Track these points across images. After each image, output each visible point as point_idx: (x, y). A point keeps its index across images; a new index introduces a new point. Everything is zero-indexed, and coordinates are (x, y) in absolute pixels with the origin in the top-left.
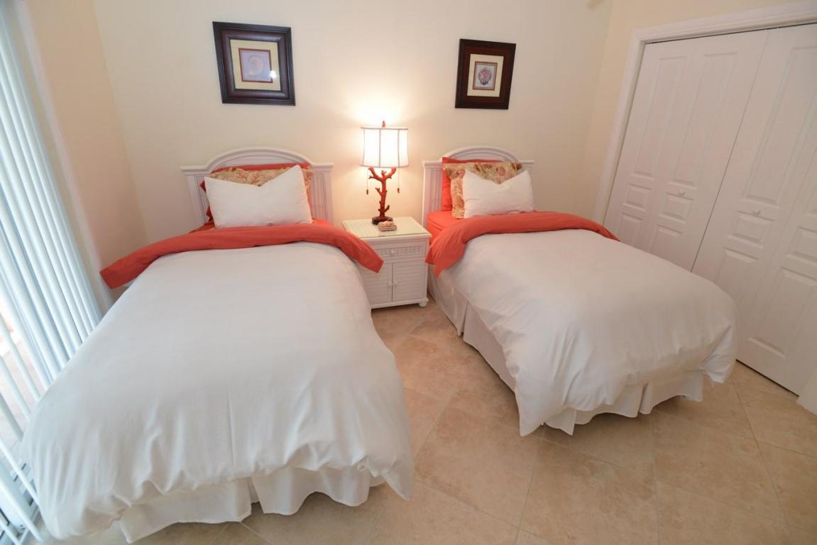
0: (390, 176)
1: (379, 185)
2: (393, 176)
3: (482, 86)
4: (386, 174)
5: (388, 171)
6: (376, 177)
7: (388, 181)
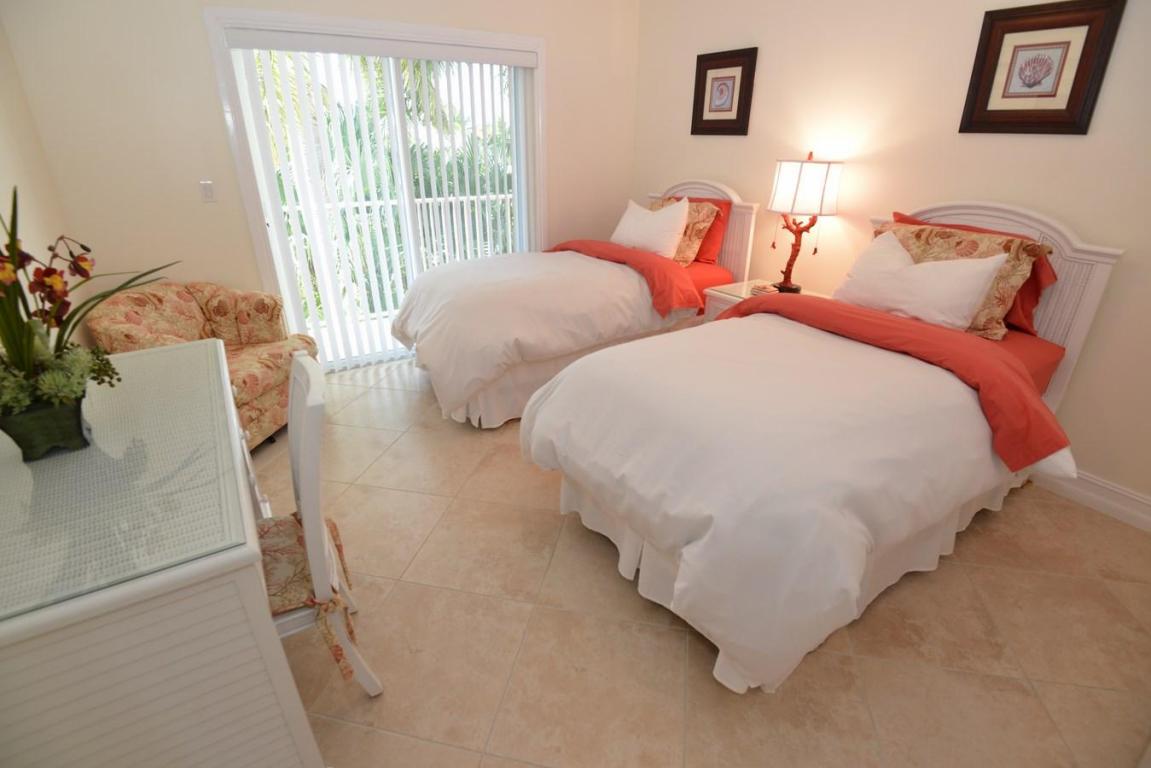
0: (807, 229)
1: (791, 238)
2: (812, 229)
3: (1026, 90)
4: (802, 226)
5: (806, 221)
6: (788, 227)
7: (804, 234)
